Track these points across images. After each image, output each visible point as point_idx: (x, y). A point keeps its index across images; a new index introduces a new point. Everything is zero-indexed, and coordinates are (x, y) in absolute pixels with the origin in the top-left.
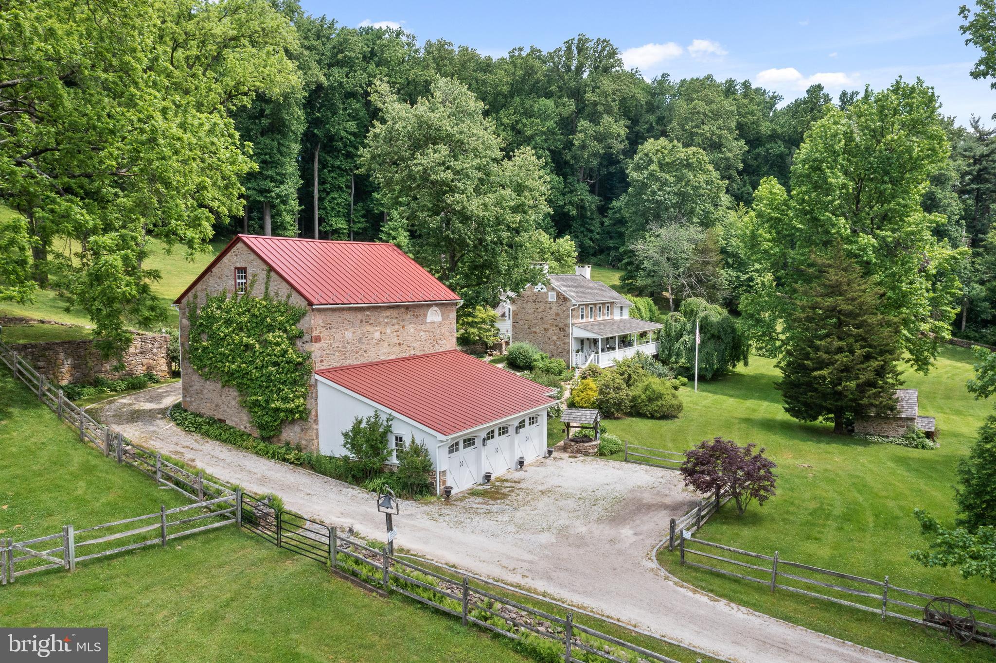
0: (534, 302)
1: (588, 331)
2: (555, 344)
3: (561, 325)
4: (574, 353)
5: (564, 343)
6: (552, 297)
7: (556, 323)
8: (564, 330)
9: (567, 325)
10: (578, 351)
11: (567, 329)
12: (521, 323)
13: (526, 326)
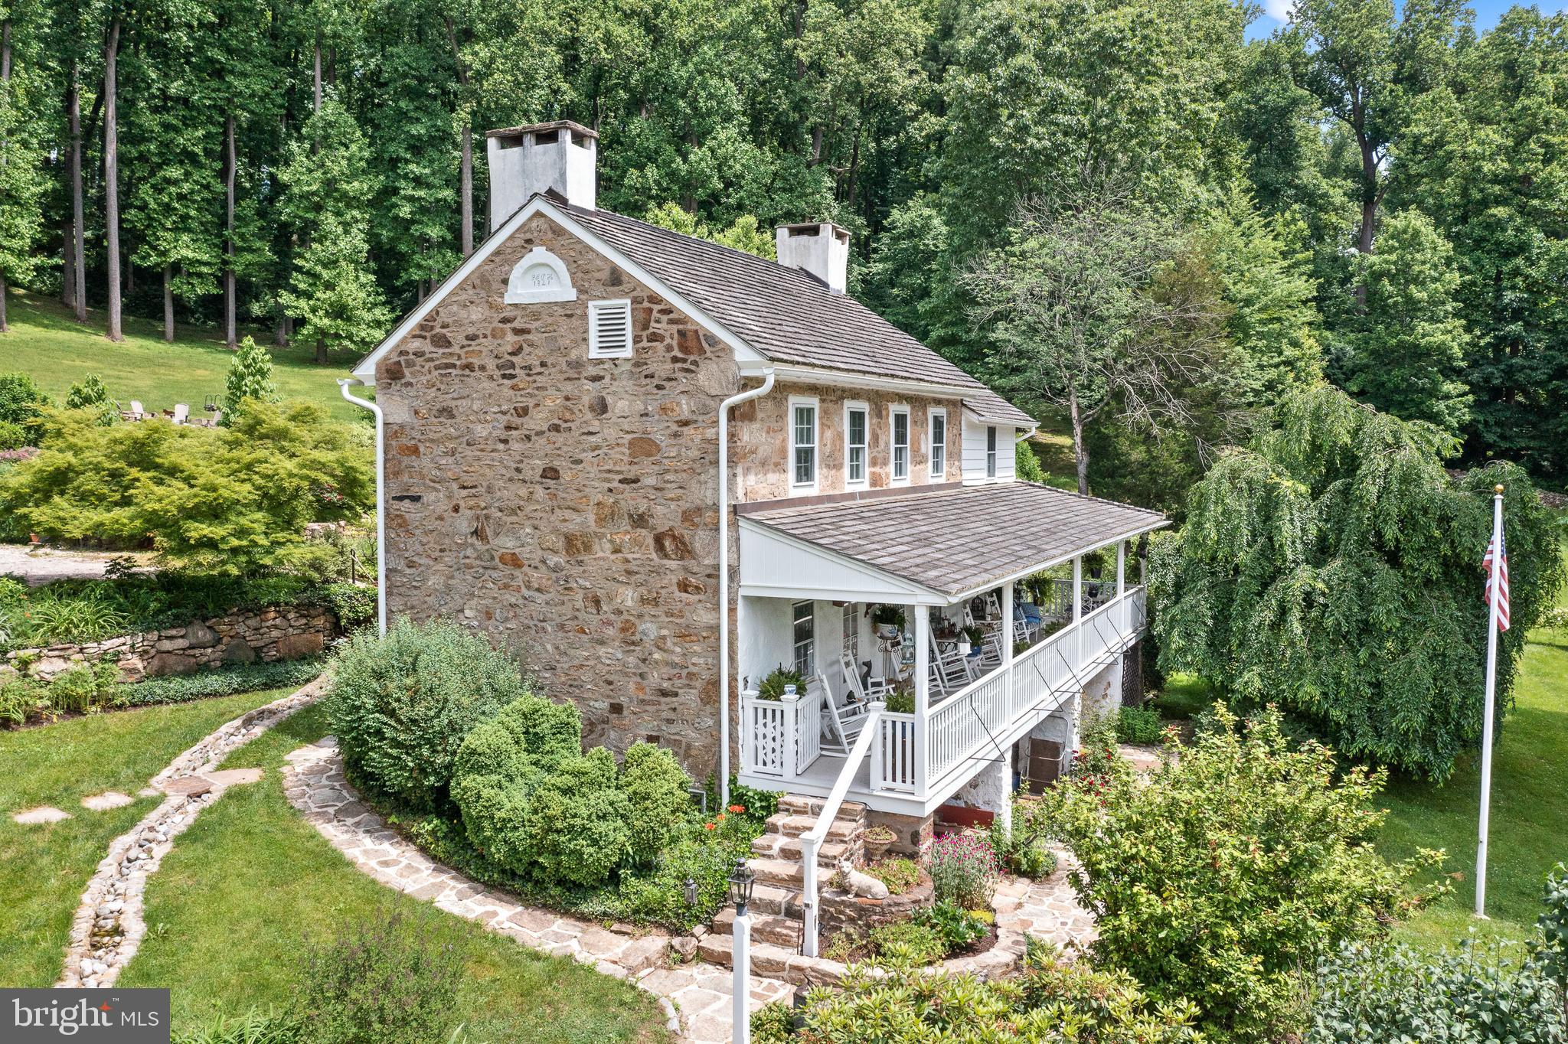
0: (507, 371)
1: (840, 552)
2: (629, 639)
3: (665, 516)
4: (749, 696)
5: (685, 635)
6: (611, 336)
7: (632, 500)
8: (684, 550)
9: (700, 515)
10: (771, 689)
11: (699, 540)
12: (436, 500)
13: (464, 524)
